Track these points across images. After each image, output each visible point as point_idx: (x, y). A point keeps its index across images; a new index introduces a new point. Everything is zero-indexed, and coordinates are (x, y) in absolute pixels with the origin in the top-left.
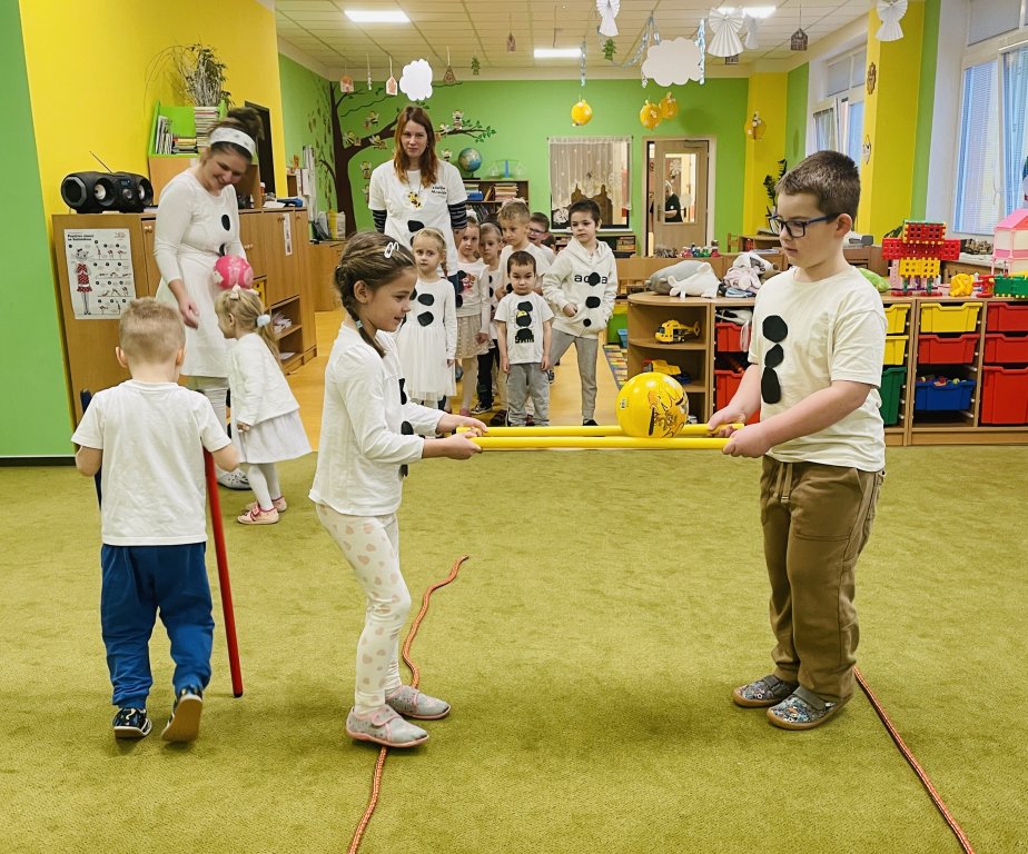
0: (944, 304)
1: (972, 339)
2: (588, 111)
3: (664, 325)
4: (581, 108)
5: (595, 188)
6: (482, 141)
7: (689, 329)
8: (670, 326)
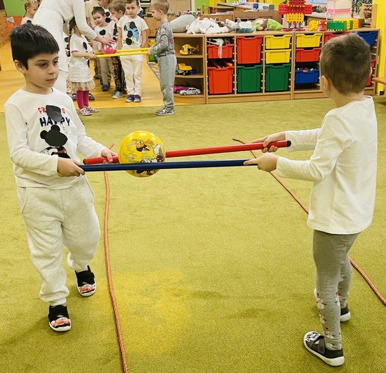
0: (306, 34)
1: (318, 50)
3: (183, 47)
8: (186, 47)
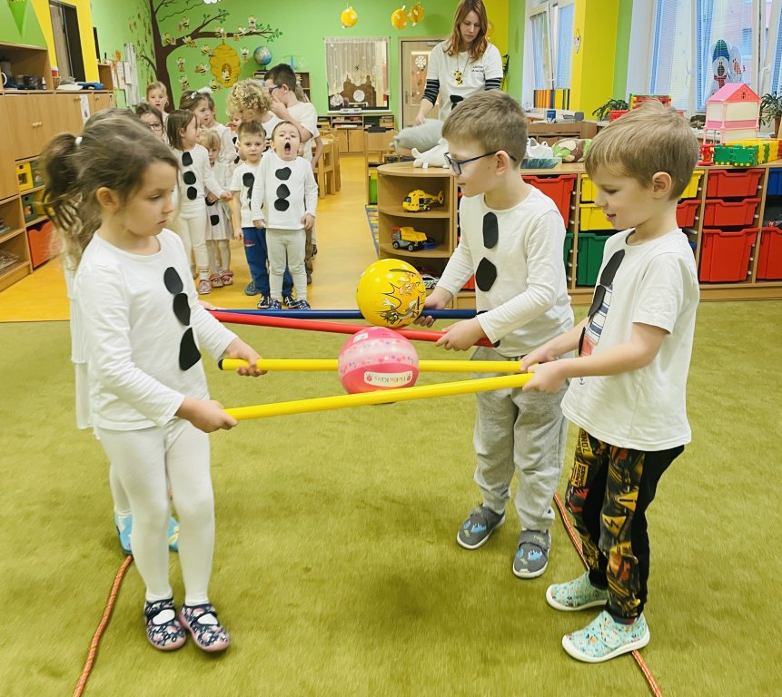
1: (695, 204)
2: (354, 17)
3: (411, 195)
4: (349, 14)
5: (362, 78)
6: (272, 40)
7: (434, 198)
8: (416, 195)
